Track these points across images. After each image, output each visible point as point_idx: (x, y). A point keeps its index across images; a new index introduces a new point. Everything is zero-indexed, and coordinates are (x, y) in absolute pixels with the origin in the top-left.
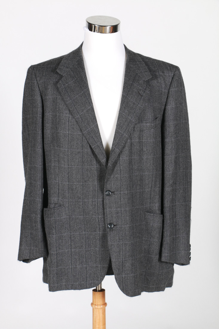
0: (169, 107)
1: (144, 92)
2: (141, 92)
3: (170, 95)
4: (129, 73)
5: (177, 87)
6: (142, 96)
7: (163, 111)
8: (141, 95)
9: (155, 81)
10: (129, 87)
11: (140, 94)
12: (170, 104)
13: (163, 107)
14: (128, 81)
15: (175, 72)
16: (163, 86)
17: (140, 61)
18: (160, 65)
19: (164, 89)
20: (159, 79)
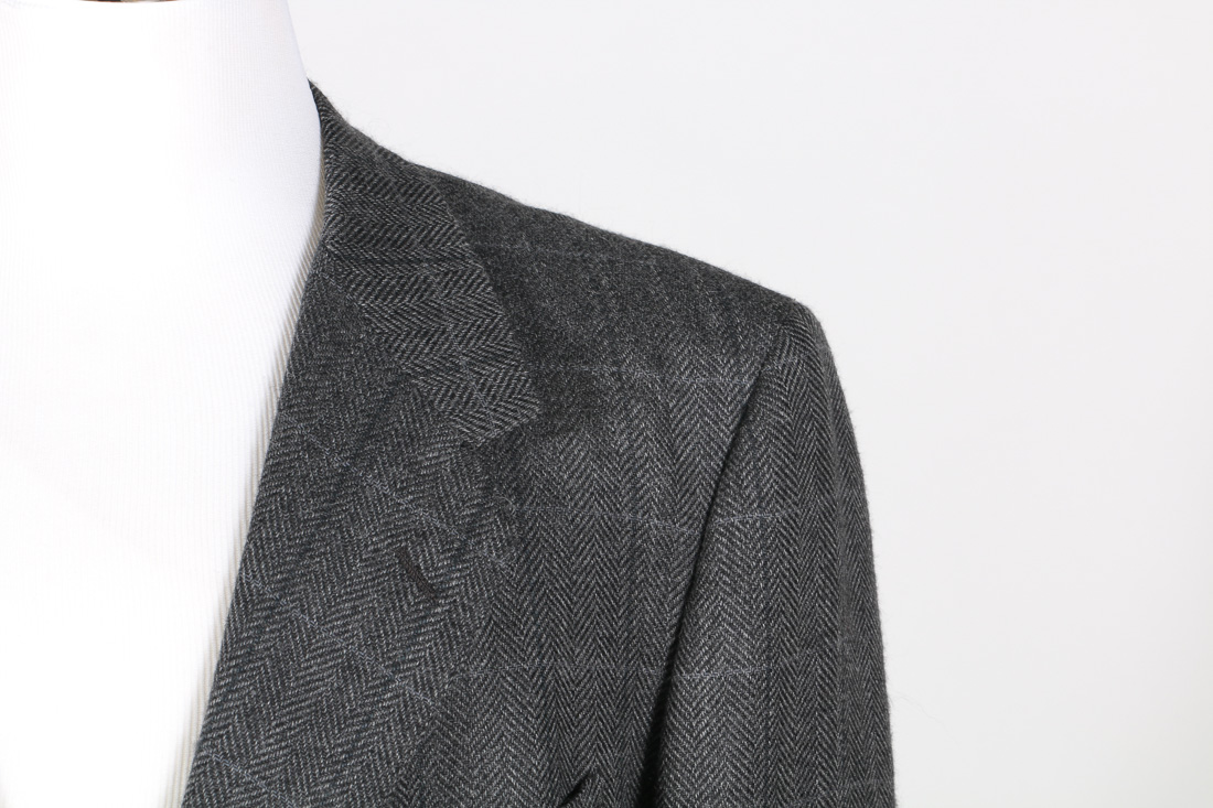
0: (699, 680)
1: (456, 559)
2: (431, 559)
3: (711, 568)
4: (325, 370)
5: (783, 494)
6: (433, 593)
7: (647, 710)
8: (425, 587)
9: (579, 448)
10: (308, 511)
11: (414, 573)
12: (713, 650)
13: (655, 673)
14: (309, 447)
15: (768, 358)
16: (655, 485)
17: (452, 258)
18: (639, 296)
19: (663, 516)
20: (616, 424)
